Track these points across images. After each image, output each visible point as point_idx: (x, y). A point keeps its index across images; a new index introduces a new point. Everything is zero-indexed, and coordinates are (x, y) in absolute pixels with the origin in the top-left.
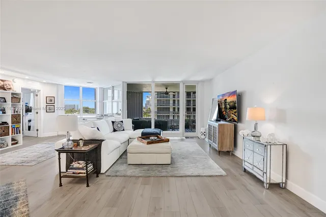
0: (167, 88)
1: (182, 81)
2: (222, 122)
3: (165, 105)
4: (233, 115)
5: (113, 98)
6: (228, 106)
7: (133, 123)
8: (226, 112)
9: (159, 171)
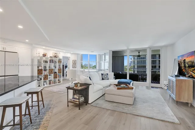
0: (139, 53)
1: (149, 47)
2: (181, 78)
3: (142, 64)
4: (191, 72)
5: (105, 60)
6: (187, 65)
7: (114, 75)
8: (185, 70)
9: (123, 108)
